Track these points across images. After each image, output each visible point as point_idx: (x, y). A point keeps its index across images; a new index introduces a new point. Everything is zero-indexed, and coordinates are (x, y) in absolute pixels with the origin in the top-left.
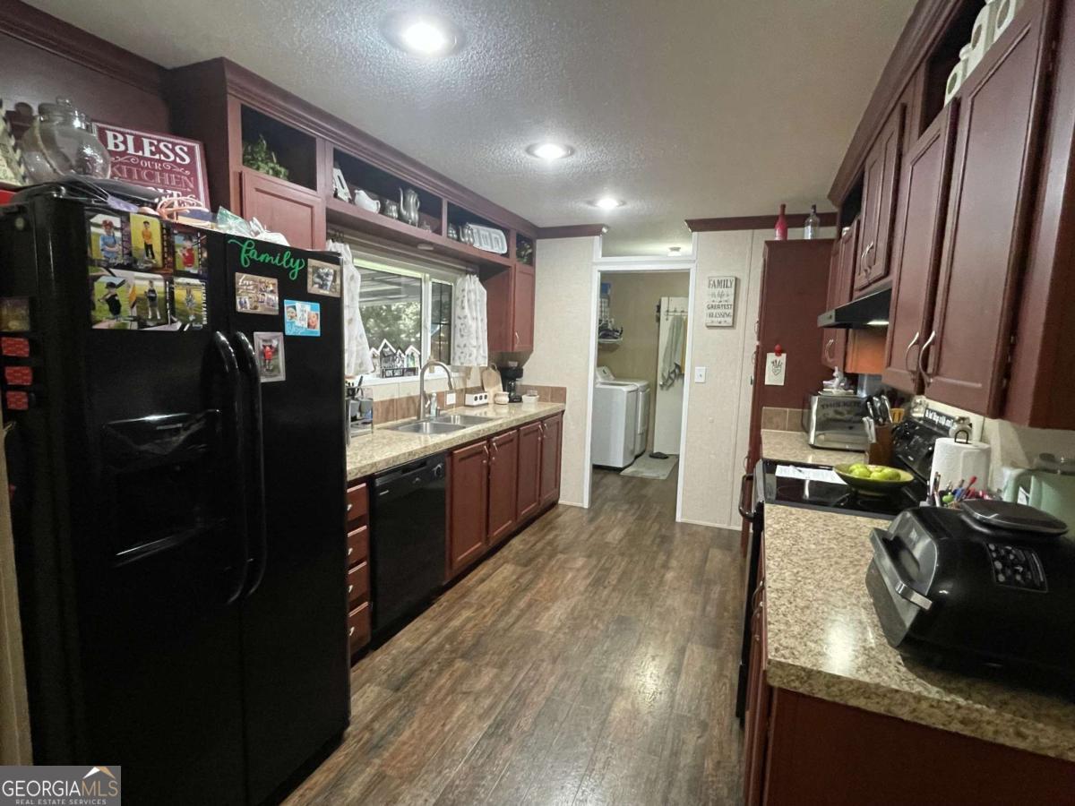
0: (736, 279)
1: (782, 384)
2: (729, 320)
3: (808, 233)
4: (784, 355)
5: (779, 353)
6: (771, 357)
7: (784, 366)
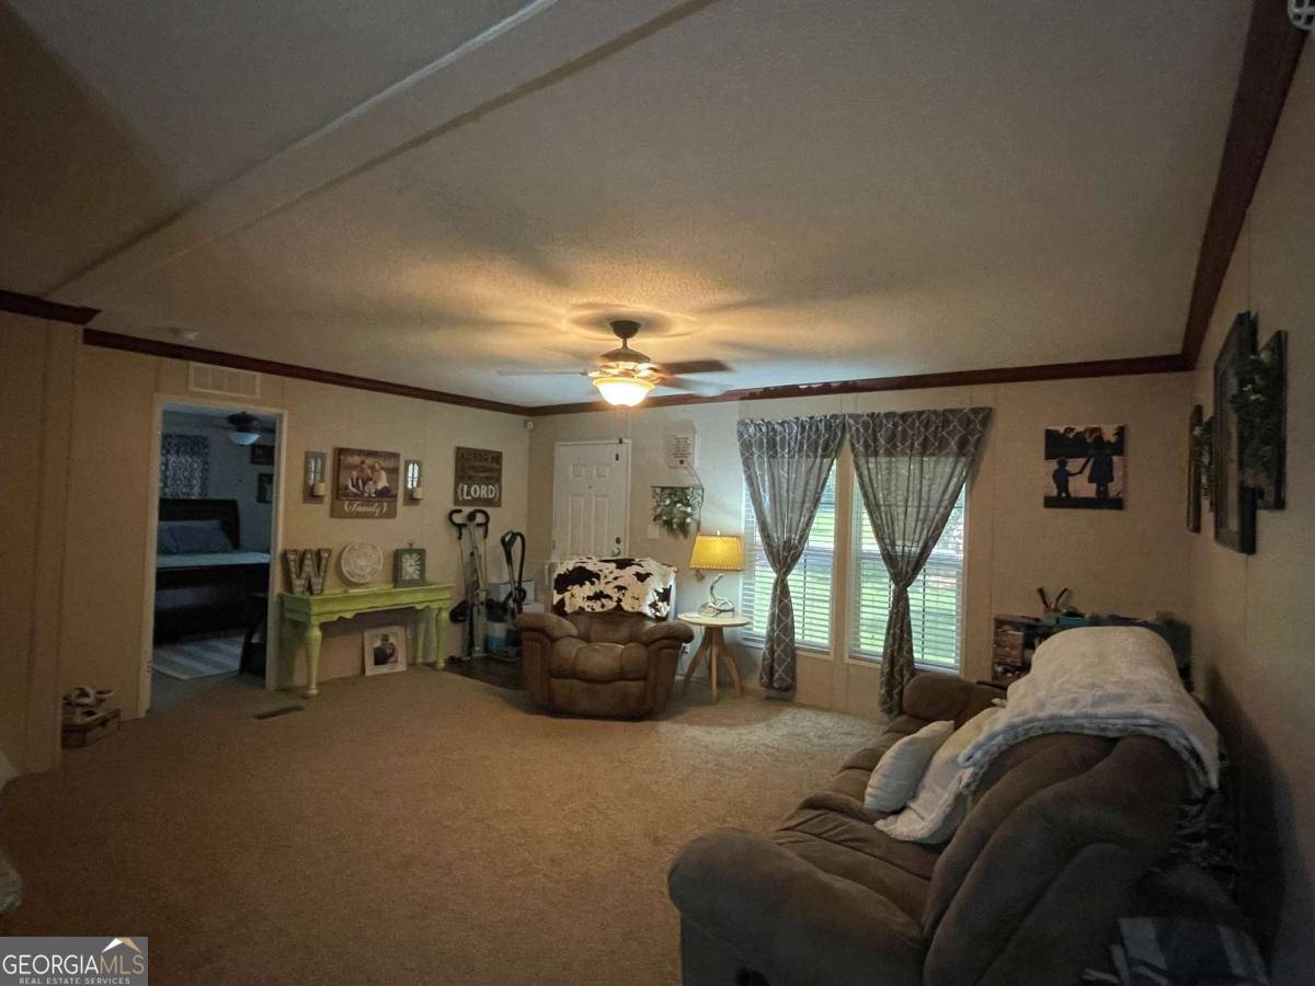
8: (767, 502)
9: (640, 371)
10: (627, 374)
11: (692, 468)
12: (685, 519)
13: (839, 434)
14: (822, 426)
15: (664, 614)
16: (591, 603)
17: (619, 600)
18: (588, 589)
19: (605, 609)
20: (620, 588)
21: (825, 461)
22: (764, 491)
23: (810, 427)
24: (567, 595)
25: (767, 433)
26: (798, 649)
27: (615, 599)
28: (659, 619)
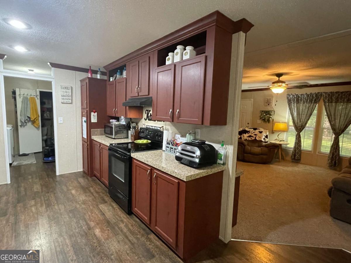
0: (71, 87)
1: (96, 122)
2: (70, 101)
3: (98, 77)
4: (96, 113)
5: (95, 112)
6: (92, 114)
7: (96, 116)
8: (295, 114)
9: (283, 85)
10: (280, 86)
11: (272, 106)
12: (269, 118)
13: (320, 97)
14: (314, 96)
15: (267, 141)
16: (248, 138)
17: (255, 137)
18: (247, 135)
19: (252, 139)
20: (255, 135)
21: (315, 104)
22: (295, 112)
23: (310, 96)
24: (242, 136)
25: (296, 97)
26: (302, 150)
27: (254, 137)
28: (266, 142)
